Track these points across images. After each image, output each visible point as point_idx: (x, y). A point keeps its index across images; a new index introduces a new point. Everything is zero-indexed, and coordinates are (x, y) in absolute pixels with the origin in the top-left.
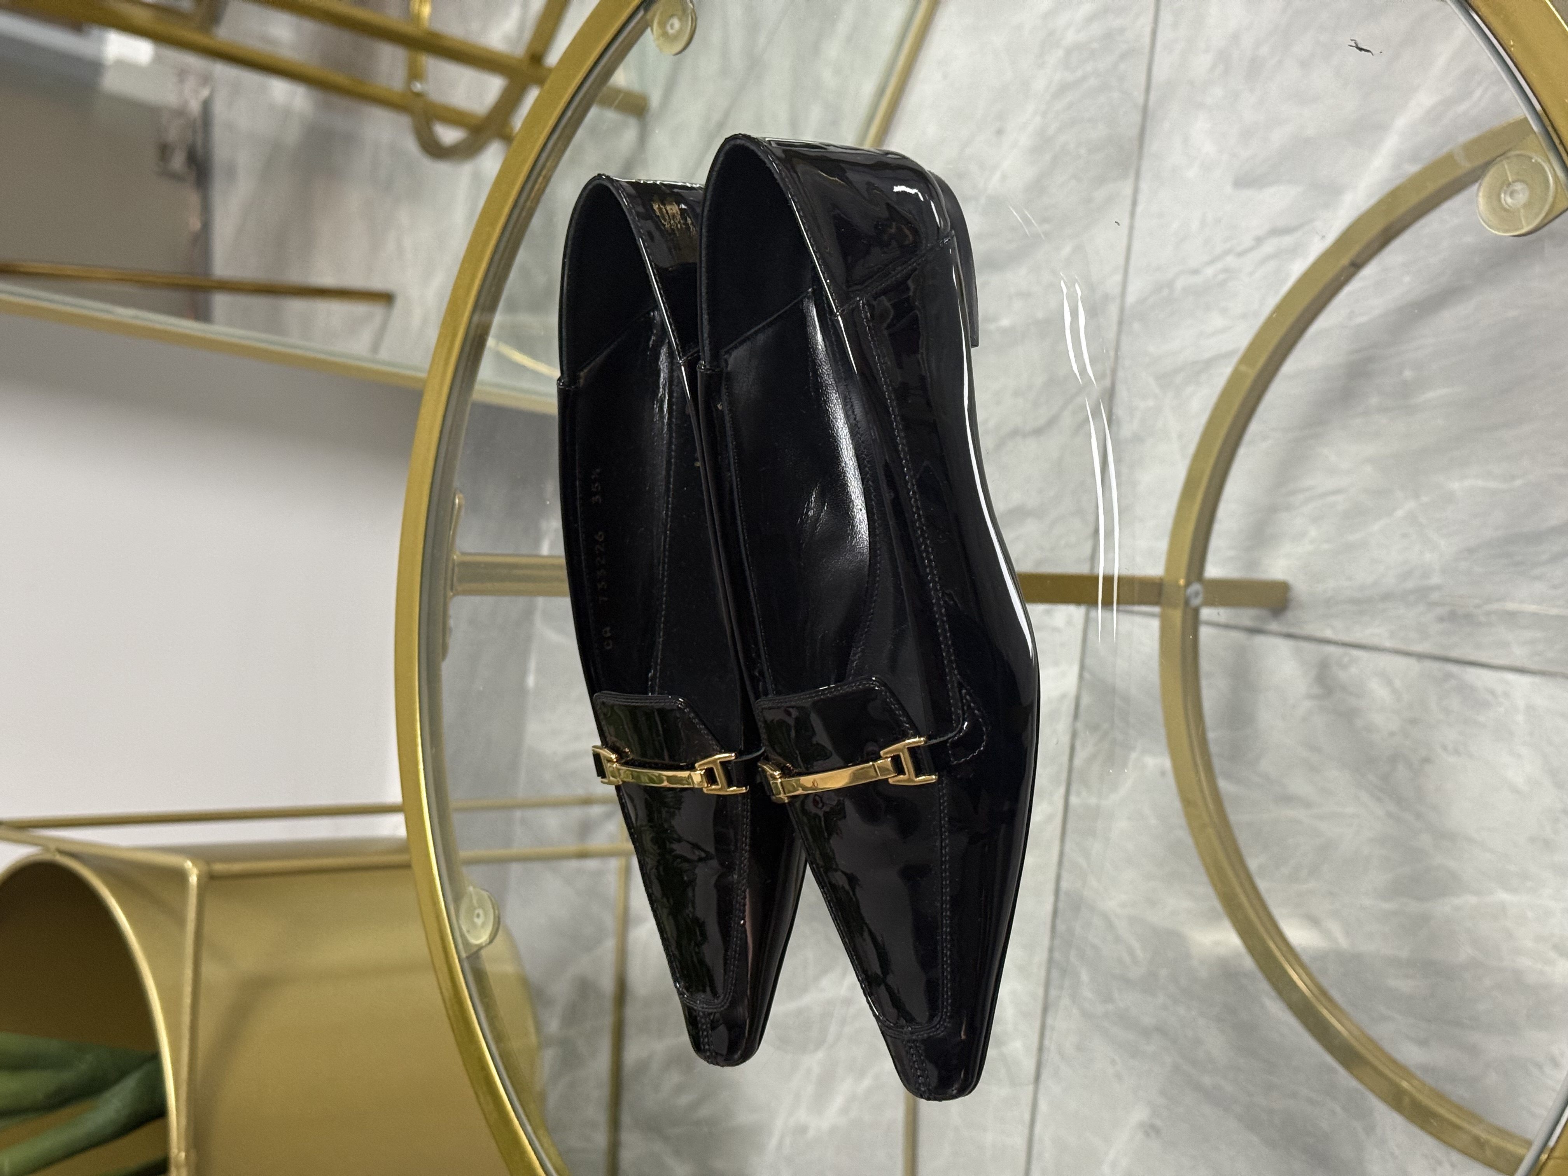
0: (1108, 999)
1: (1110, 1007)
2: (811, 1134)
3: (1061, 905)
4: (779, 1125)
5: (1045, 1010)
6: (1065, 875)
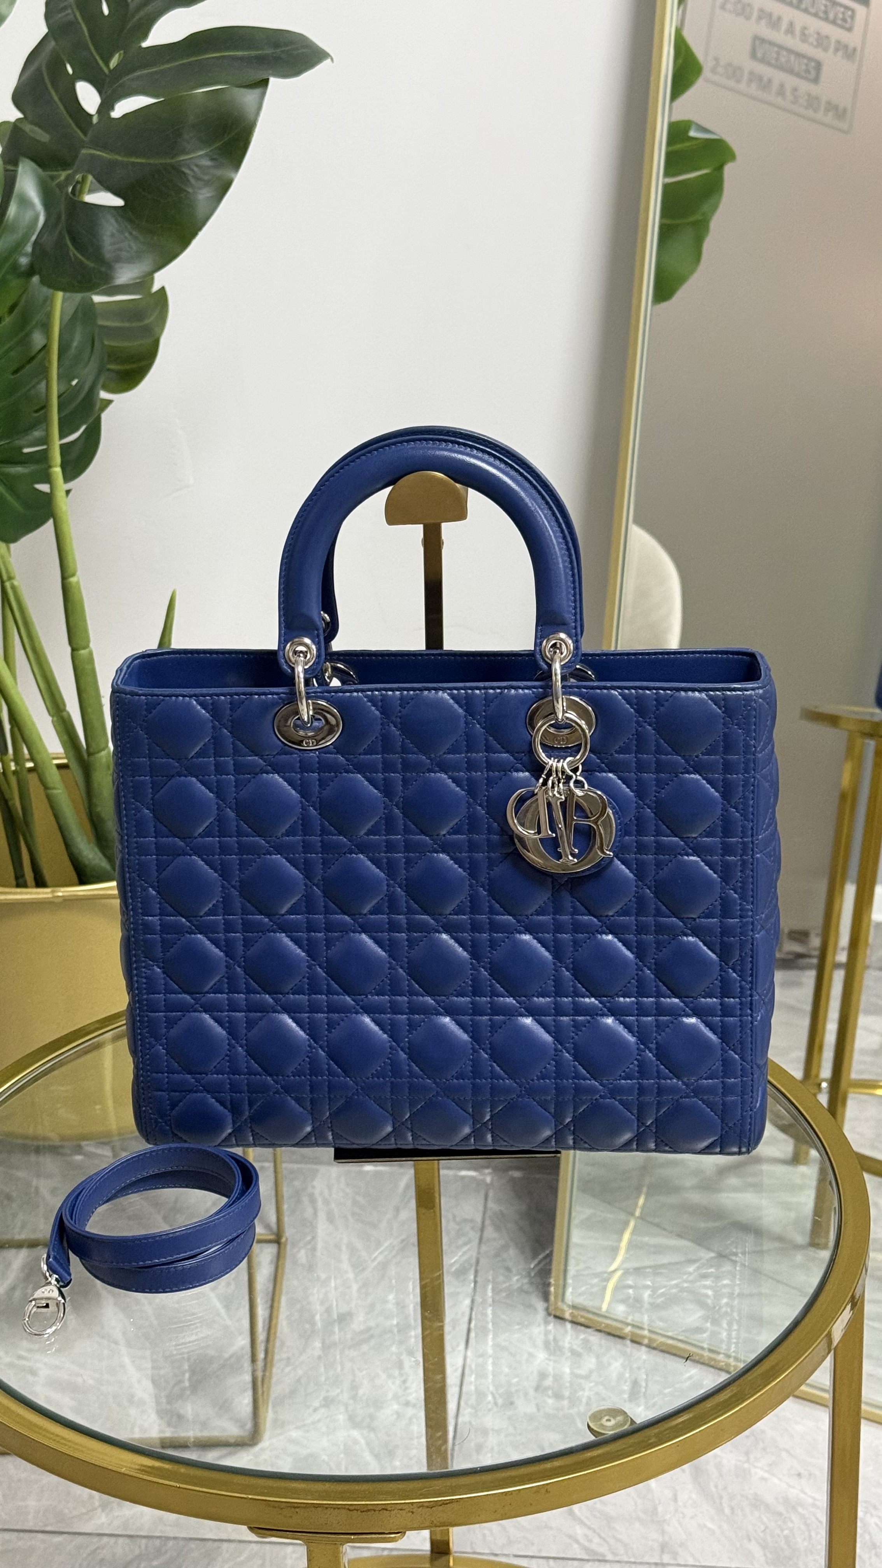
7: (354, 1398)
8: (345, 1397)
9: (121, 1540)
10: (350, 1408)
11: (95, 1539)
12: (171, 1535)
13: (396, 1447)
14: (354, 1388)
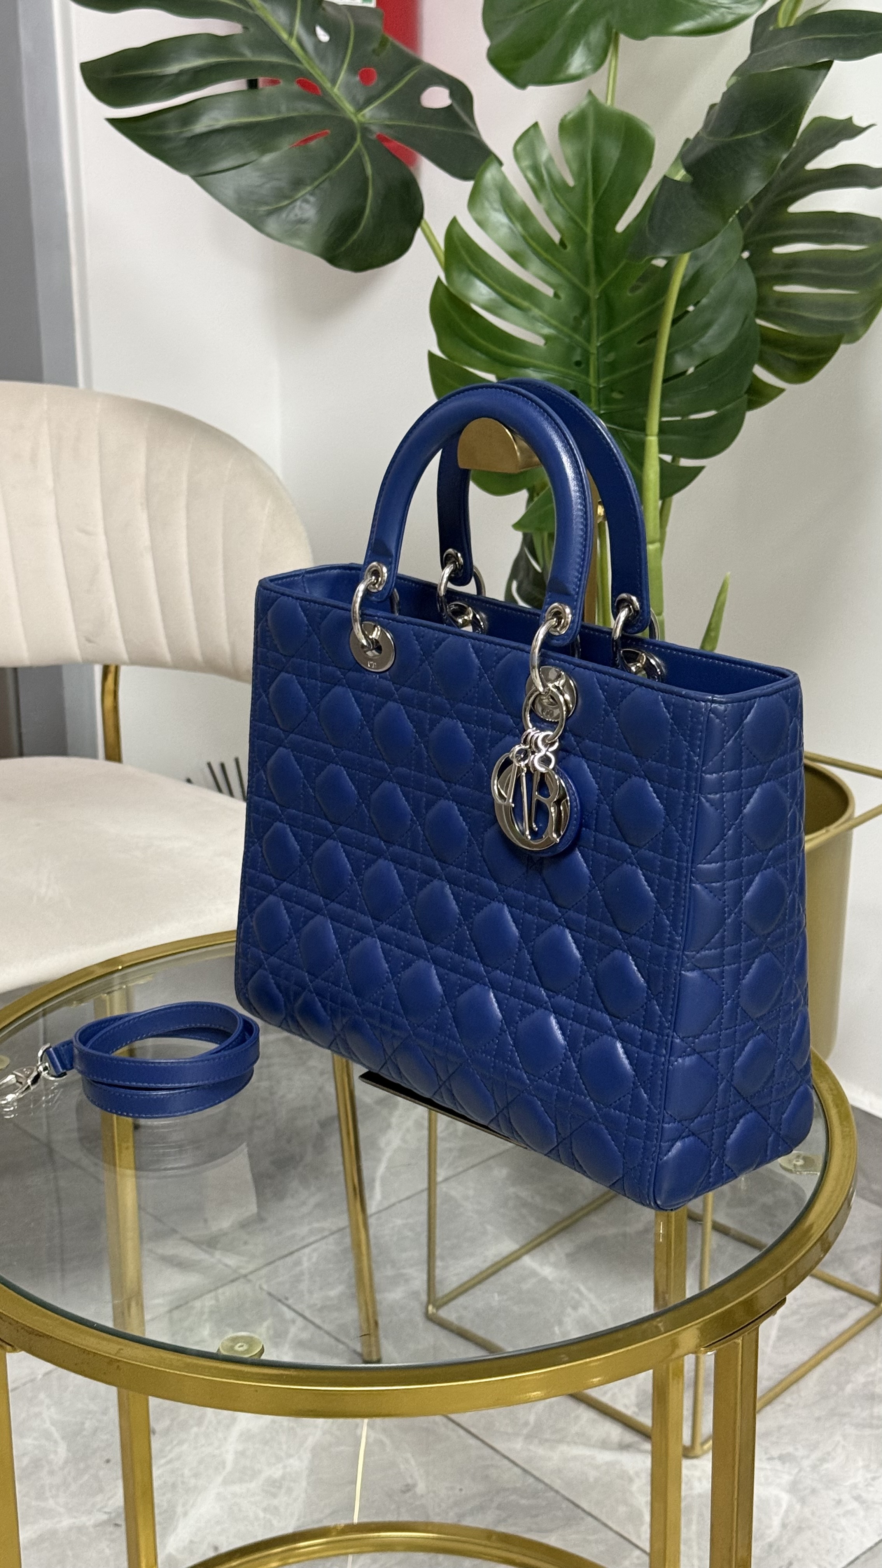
0: (499, 1507)
1: (495, 1505)
2: (569, 1310)
3: (579, 1511)
4: (591, 1296)
5: (525, 1471)
6: (596, 1523)
7: (814, 1468)
8: (806, 1463)
10: (802, 1474)
11: (498, 1457)
12: (556, 1487)
13: (810, 1528)
14: (823, 1460)
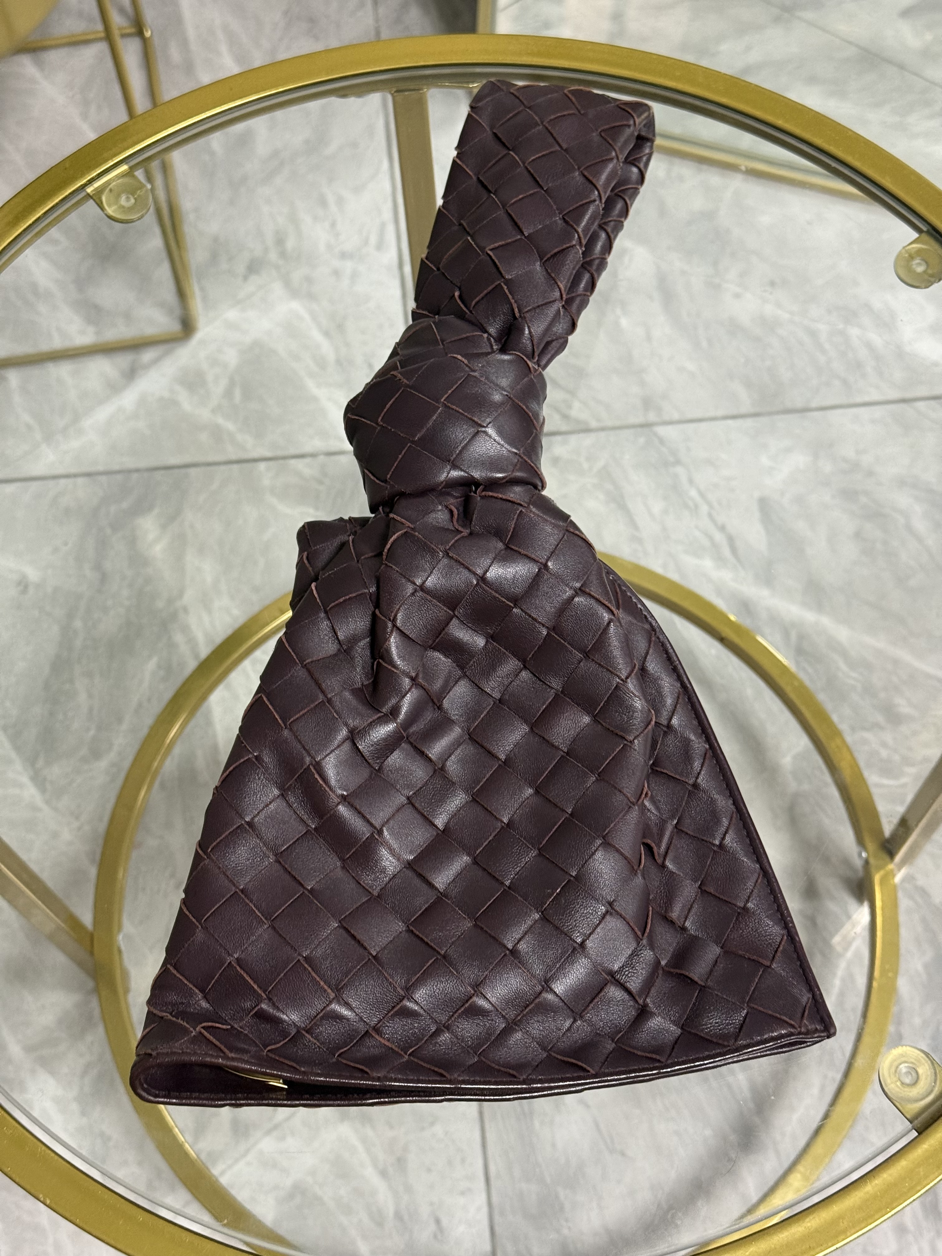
1: (108, 531)
3: (175, 471)
7: (283, 255)
8: (273, 257)
9: (80, 481)
10: (282, 271)
13: (345, 318)
